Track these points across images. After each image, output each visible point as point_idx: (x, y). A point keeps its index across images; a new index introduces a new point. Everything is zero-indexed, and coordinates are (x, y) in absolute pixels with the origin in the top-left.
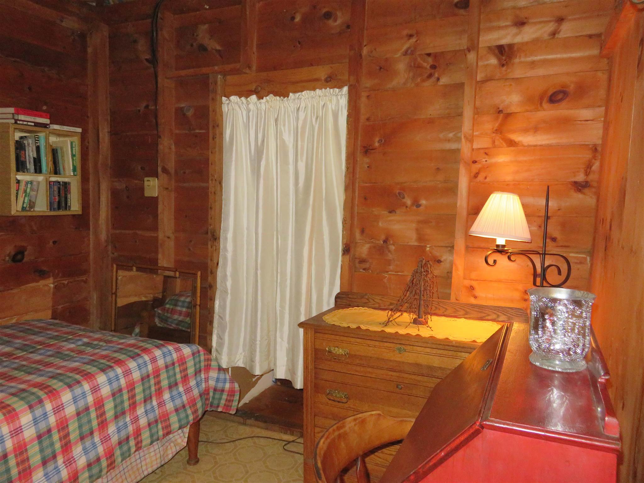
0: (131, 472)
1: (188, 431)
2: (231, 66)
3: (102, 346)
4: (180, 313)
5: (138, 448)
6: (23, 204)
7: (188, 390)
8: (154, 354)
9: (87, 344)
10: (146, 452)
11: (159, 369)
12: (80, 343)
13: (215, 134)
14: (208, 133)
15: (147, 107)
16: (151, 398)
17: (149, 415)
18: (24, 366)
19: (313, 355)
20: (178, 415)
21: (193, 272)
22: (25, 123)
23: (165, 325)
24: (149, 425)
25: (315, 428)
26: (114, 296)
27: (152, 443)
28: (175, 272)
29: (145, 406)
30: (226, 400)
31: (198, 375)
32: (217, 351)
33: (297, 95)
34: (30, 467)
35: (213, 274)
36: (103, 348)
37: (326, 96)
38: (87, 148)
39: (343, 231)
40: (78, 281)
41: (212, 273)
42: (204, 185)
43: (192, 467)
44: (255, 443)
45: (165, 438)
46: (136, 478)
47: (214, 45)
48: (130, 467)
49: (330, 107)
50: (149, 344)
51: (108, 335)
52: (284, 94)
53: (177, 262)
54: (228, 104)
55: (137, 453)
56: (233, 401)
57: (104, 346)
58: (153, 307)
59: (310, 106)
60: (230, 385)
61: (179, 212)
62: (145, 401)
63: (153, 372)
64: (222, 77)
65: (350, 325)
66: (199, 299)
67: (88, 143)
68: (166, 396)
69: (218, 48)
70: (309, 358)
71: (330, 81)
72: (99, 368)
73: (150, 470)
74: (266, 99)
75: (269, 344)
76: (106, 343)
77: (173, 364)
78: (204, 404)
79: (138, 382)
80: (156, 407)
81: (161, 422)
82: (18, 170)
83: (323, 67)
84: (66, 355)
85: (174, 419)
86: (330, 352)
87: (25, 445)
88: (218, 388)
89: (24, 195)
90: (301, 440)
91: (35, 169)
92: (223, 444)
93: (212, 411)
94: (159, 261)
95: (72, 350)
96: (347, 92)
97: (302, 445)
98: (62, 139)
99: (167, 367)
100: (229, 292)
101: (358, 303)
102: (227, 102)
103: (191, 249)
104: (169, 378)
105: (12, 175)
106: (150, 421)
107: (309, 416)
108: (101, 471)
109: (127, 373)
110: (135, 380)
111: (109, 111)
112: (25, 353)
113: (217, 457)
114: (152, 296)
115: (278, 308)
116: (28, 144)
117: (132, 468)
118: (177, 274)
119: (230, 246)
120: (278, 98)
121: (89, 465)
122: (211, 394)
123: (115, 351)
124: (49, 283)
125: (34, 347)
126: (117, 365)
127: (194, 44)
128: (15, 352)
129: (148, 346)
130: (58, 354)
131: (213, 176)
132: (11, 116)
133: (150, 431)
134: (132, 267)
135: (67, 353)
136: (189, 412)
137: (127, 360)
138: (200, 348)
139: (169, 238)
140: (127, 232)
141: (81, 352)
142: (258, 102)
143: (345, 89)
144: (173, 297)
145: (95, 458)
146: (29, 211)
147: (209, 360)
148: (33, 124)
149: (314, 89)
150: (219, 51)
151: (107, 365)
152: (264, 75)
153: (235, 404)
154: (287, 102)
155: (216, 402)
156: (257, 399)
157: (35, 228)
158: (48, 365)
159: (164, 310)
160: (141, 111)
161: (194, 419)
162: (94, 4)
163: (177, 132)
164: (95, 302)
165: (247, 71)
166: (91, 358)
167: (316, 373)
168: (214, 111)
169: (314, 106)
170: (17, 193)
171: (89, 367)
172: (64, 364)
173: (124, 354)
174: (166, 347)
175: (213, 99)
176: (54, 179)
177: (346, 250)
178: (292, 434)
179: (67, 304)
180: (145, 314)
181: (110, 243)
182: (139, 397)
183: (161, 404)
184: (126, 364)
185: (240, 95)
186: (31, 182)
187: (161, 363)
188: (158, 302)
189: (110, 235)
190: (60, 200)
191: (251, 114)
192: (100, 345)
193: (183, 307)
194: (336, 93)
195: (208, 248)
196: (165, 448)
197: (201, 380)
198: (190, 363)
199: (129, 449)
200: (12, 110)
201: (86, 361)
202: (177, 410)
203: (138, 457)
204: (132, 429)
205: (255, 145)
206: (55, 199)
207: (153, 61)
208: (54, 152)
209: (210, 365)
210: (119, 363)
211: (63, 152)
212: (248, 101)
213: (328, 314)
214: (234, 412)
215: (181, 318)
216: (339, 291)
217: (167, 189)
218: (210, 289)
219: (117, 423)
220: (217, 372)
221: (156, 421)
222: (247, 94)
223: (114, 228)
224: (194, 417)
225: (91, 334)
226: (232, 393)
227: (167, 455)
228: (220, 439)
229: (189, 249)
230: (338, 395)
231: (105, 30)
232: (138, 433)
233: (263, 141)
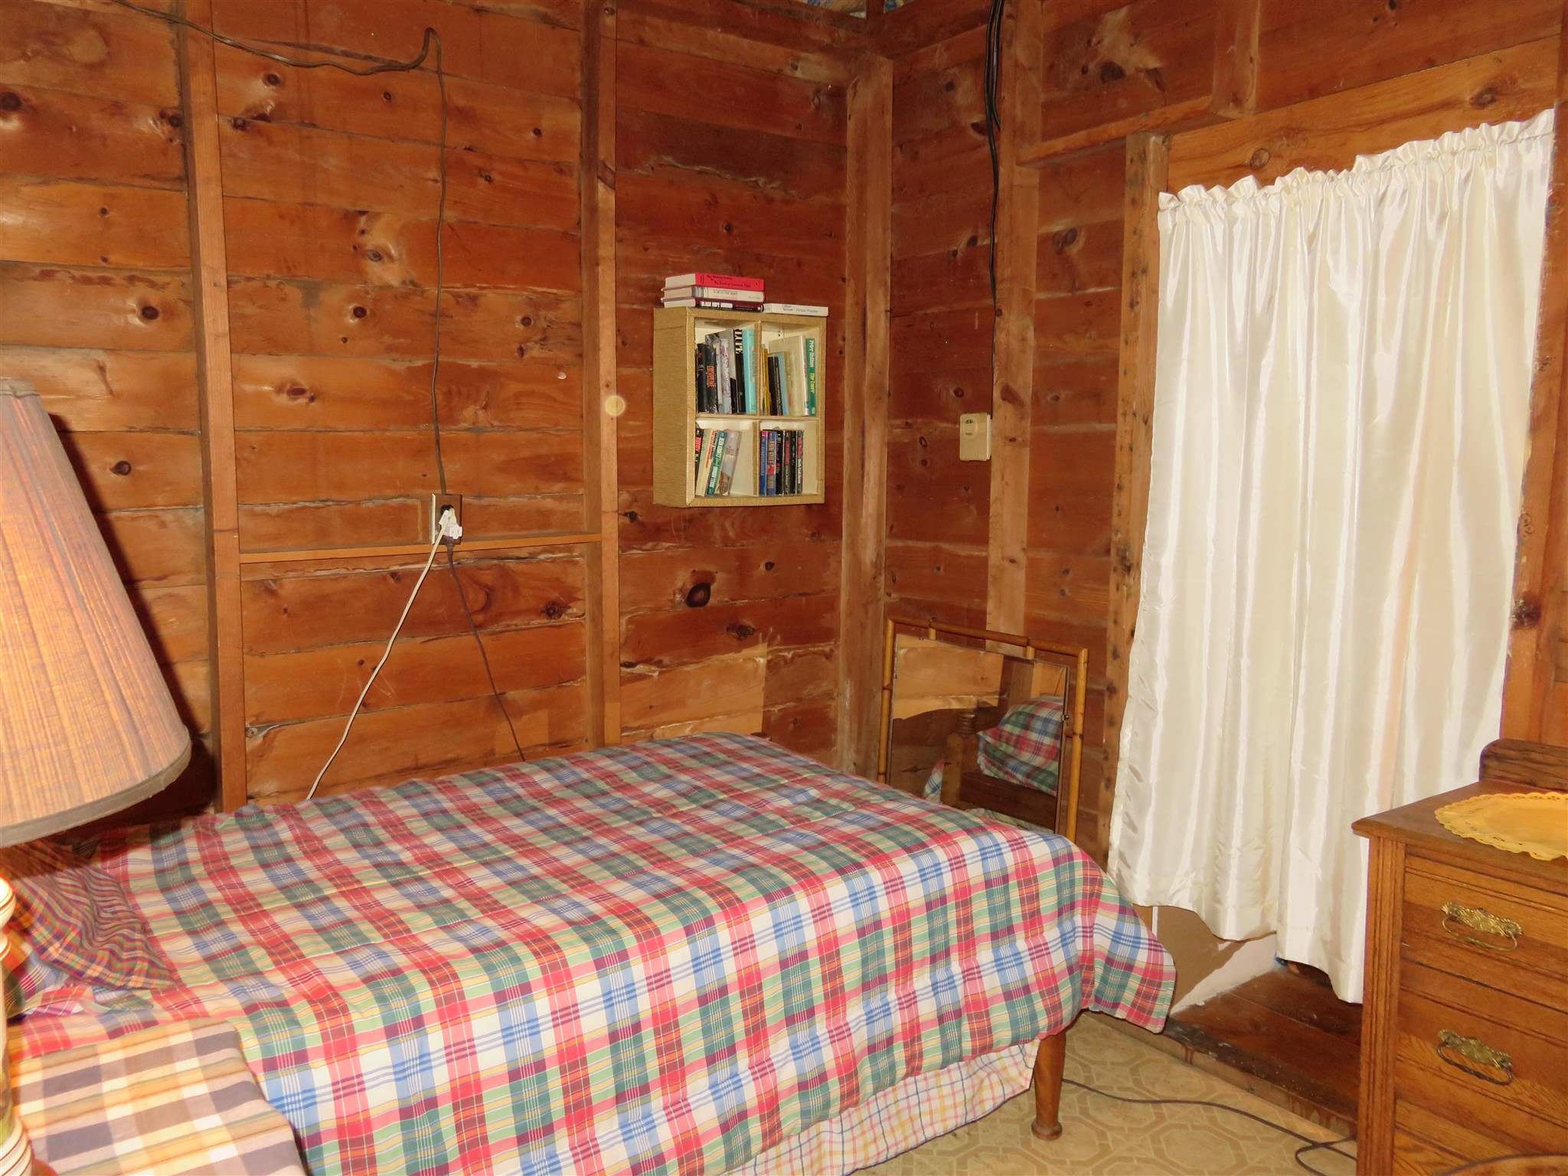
0: (895, 1122)
1: (1035, 1053)
2: (1186, 106)
3: (846, 812)
4: (1037, 749)
5: (913, 1069)
6: (709, 482)
7: (1040, 951)
8: (960, 848)
9: (816, 804)
10: (932, 1082)
11: (969, 886)
12: (801, 798)
13: (1138, 293)
14: (1119, 292)
15: (973, 241)
16: (947, 953)
17: (941, 995)
18: (687, 834)
19: (1399, 917)
20: (1011, 1008)
21: (1068, 649)
22: (715, 304)
23: (1001, 775)
24: (941, 1019)
25: (1396, 1132)
26: (886, 693)
27: (944, 1064)
28: (1024, 646)
29: (933, 971)
30: (1138, 993)
31: (1065, 916)
32: (1122, 856)
33: (1380, 158)
34: (682, 1062)
35: (1120, 657)
36: (848, 817)
37: (1474, 149)
38: (841, 352)
39: (1518, 556)
40: (814, 653)
41: (1115, 655)
42: (1104, 427)
43: (1042, 1142)
44: (1212, 1120)
45: (978, 1059)
46: (906, 1138)
47: (1140, 59)
48: (893, 1110)
49: (1488, 181)
50: (951, 820)
51: (862, 788)
52: (1338, 162)
53: (1031, 622)
54: (1175, 209)
55: (910, 1079)
56: (1155, 998)
57: (851, 813)
58: (975, 726)
59: (1419, 185)
60: (1149, 956)
61: (1041, 497)
62: (933, 959)
63: (956, 891)
64: (1161, 139)
65: (1528, 848)
66: (1080, 720)
67: (844, 339)
68: (985, 955)
69: (1153, 63)
70: (1385, 925)
71: (1493, 101)
72: (833, 865)
73: (939, 1129)
74: (1283, 183)
75: (1265, 862)
76: (854, 805)
77: (1005, 879)
78: (1081, 994)
79: (918, 910)
80: (959, 979)
81: (970, 1018)
82: (700, 408)
83: (1469, 65)
84: (771, 822)
85: (1000, 1015)
86: (1452, 919)
87: (675, 1012)
88: (1117, 958)
89: (711, 461)
90: (1350, 1148)
91: (733, 404)
92: (1127, 1103)
93: (1100, 1013)
94: (989, 619)
95: (782, 812)
96: (1551, 127)
97: (1354, 1163)
98: (788, 335)
99: (988, 884)
100: (1160, 708)
101: (1560, 780)
102: (1172, 205)
103: (1067, 590)
104: (992, 911)
105: (690, 421)
106: (945, 1010)
107: (1378, 1092)
108: (827, 1105)
109: (895, 885)
110: (911, 905)
111: (889, 260)
112: (694, 806)
113: (1109, 1134)
114: (974, 699)
115: (1297, 766)
116: (722, 351)
117: (898, 1112)
118: (1031, 651)
119: (1166, 588)
120: (1319, 174)
121: (803, 1086)
122: (1099, 970)
123: (872, 829)
124: (759, 656)
125: (711, 796)
126: (873, 862)
127: (1092, 66)
128: (675, 802)
129: (949, 827)
130: (754, 817)
131: (1128, 403)
132: (688, 292)
133: (943, 1033)
134: (926, 628)
135: (772, 817)
136: (1039, 1005)
137: (897, 854)
138: (1075, 849)
139: (1013, 561)
140: (920, 545)
141: (801, 821)
142: (1259, 194)
143: (1546, 118)
144: (1020, 708)
145: (816, 1074)
146: (720, 496)
147: (1095, 881)
148: (730, 306)
149: (1436, 133)
150: (1153, 73)
151: (851, 860)
152: (1279, 116)
153: (1161, 1008)
154: (1345, 185)
155: (1110, 994)
156: (1228, 1001)
157: (731, 534)
158: (733, 840)
159: (998, 737)
160: (959, 253)
161: (1049, 1027)
162: (863, 15)
163: (1042, 296)
164: (847, 704)
165: (1232, 112)
166: (821, 837)
167: (1403, 975)
168: (1135, 232)
169: (1433, 184)
170: (698, 458)
171: (812, 857)
172: (763, 842)
173: (890, 838)
174: (988, 834)
175: (1134, 202)
176: (770, 424)
177: (1529, 615)
178: (1325, 1122)
179: (792, 704)
180: (955, 742)
181: (883, 572)
182: (920, 948)
183: (971, 974)
184: (893, 864)
185: (1208, 181)
186: (725, 434)
187: (975, 872)
188: (988, 717)
189: (883, 552)
190: (780, 472)
191: (1238, 228)
192: (841, 809)
193: (1044, 732)
194: (1510, 135)
195: (1107, 591)
196: (976, 1081)
197: (1074, 929)
198: (1047, 883)
199: (892, 1067)
200: (690, 279)
201: (807, 842)
202: (1008, 996)
203: (912, 1089)
204: (899, 1022)
205: (1247, 313)
206: (771, 469)
207: (989, 128)
208: (772, 364)
209: (1099, 896)
210: (879, 858)
211: (788, 365)
212: (1229, 195)
213: (1454, 805)
214: (1158, 1029)
215: (1038, 761)
216: (1496, 737)
217: (1013, 440)
218: (1110, 697)
219: (867, 1001)
220: (1115, 915)
221: (958, 1014)
222: (1228, 176)
223: (892, 535)
224: (1050, 1022)
225: (827, 781)
226: (1153, 976)
227: (982, 1101)
228: (1120, 1089)
229: (1063, 593)
230: (1474, 1052)
231: (885, 73)
232: (913, 1033)
233: (1270, 301)
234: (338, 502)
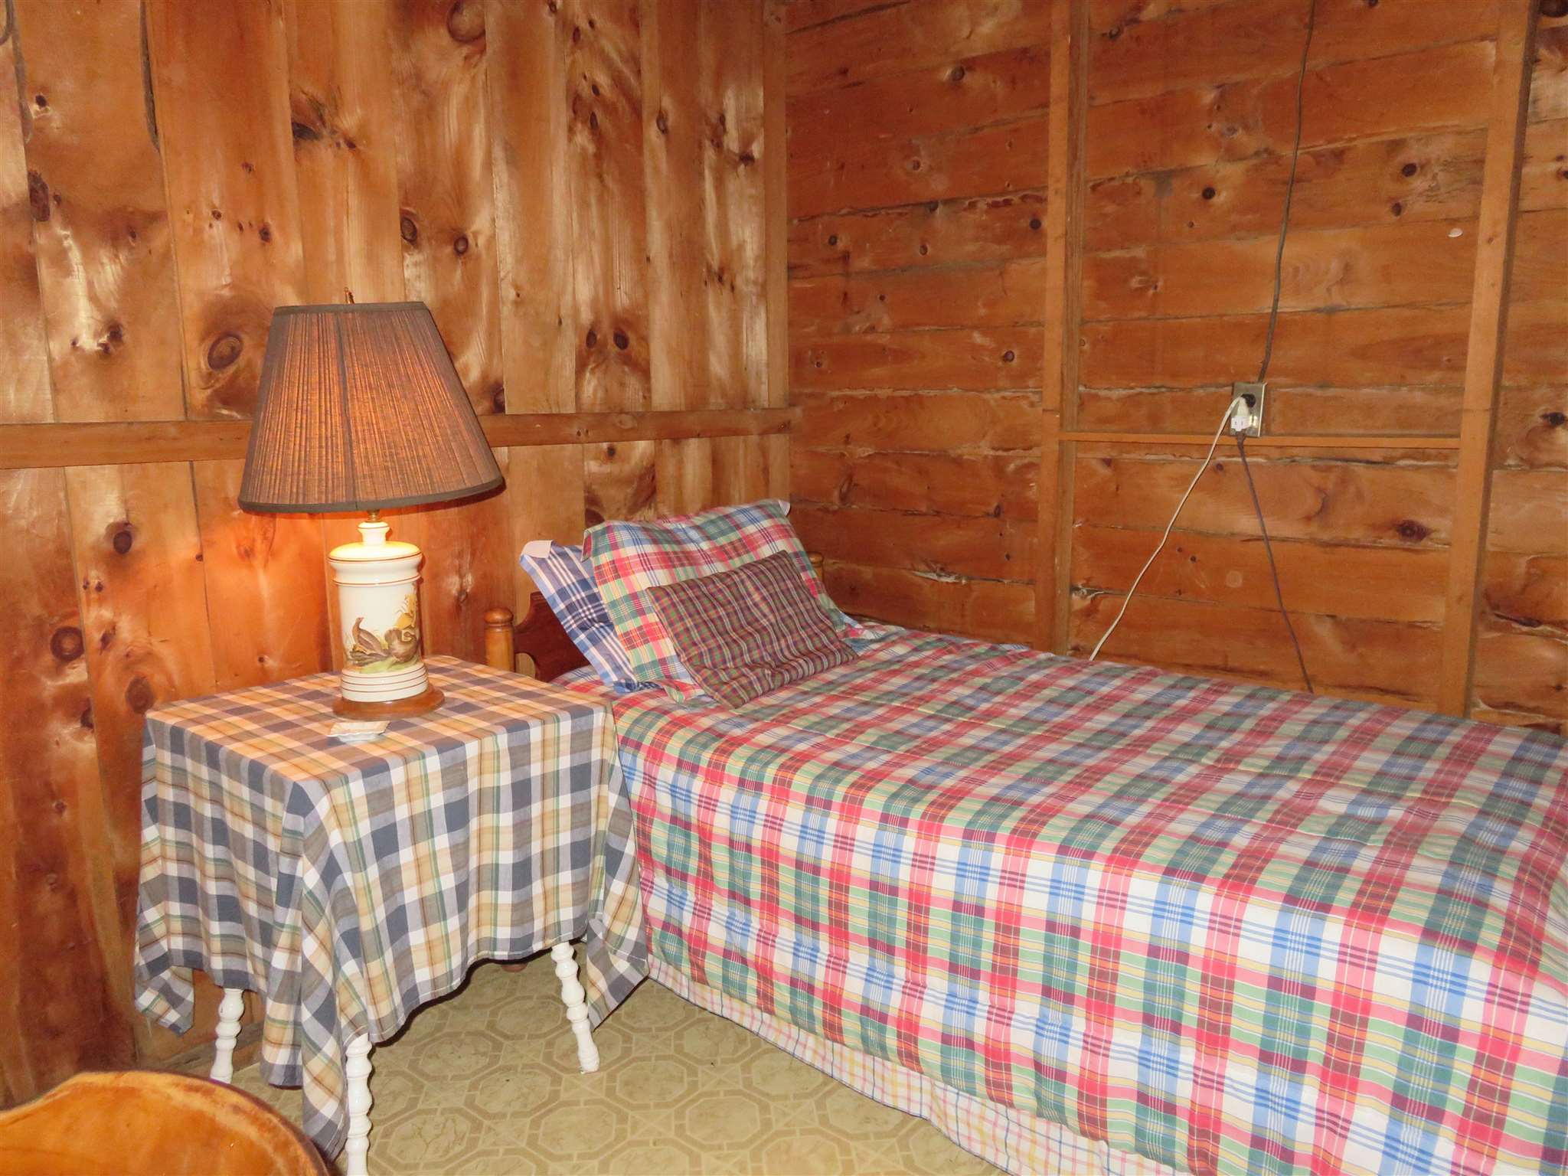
234: (1171, 389)
